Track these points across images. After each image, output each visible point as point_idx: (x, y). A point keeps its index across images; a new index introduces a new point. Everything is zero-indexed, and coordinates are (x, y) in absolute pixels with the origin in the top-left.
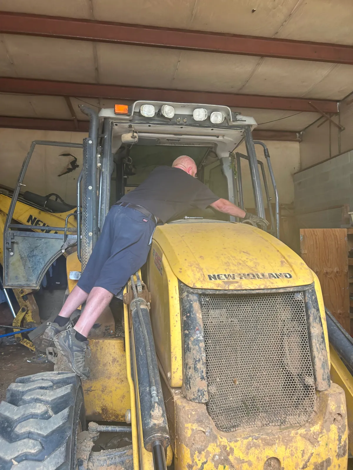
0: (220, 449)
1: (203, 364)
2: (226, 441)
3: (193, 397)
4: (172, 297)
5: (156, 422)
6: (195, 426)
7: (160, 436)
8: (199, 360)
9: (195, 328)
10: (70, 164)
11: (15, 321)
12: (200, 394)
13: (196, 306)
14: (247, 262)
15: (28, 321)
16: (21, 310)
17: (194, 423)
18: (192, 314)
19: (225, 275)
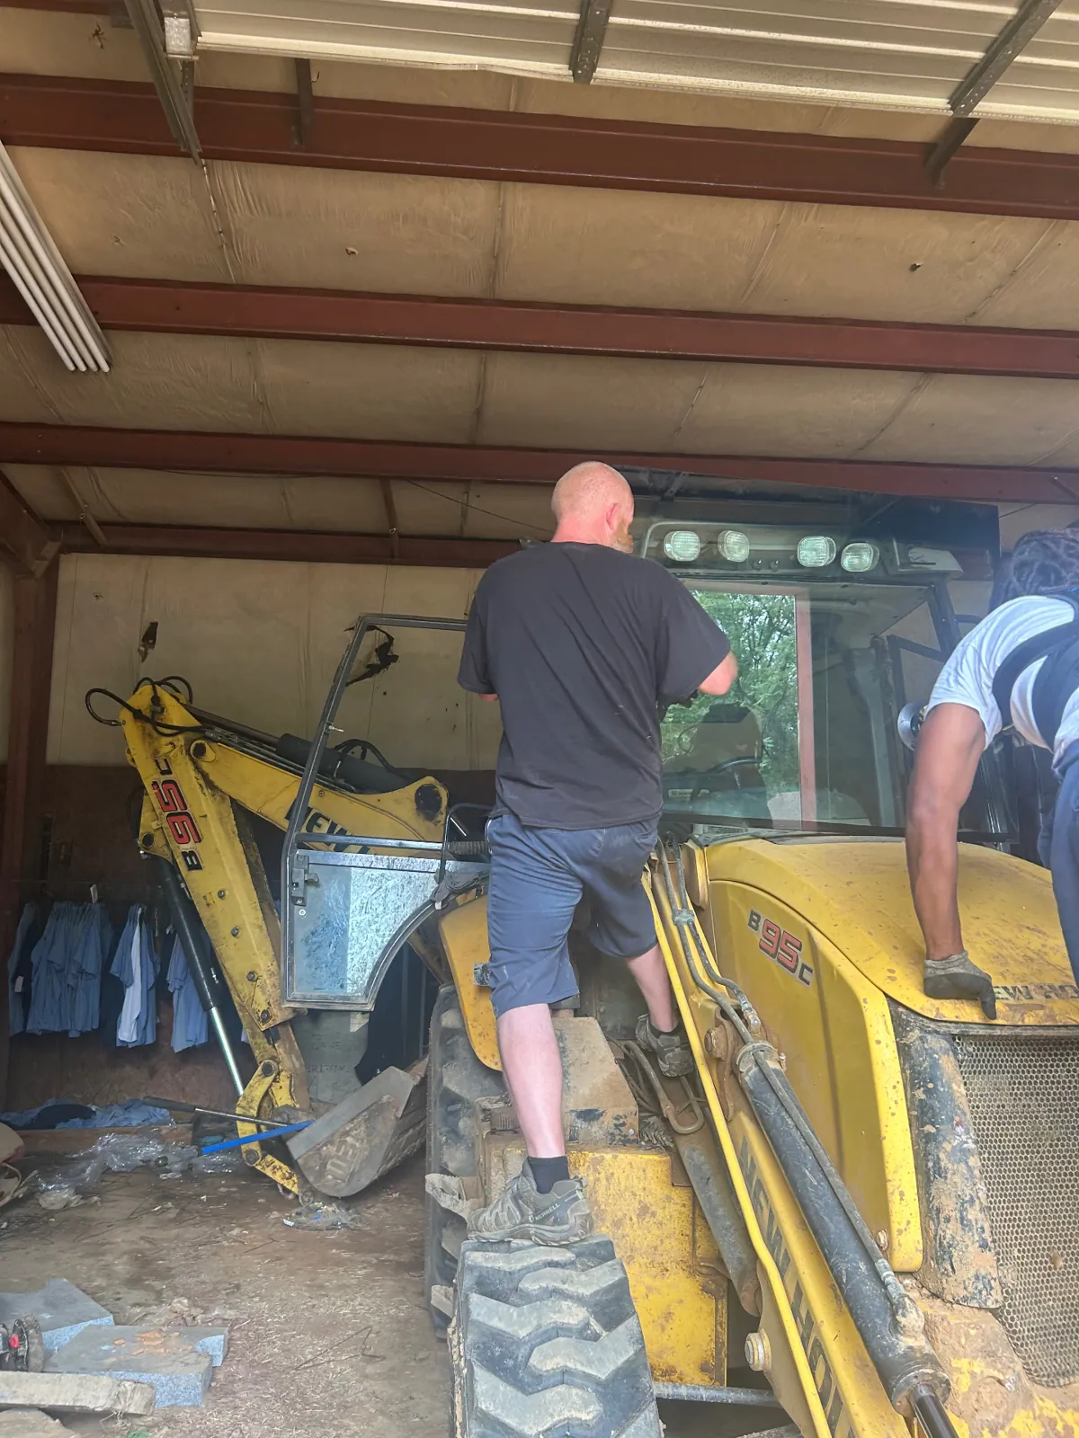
0: (1044, 1426)
1: (982, 1210)
2: (1055, 1408)
3: (963, 1293)
4: (878, 1042)
5: (911, 1342)
6: (979, 1367)
7: (931, 1375)
8: (972, 1201)
9: (953, 1119)
10: (375, 654)
11: (244, 1104)
12: (980, 1286)
13: (948, 1064)
14: (1046, 953)
15: (280, 1104)
16: (260, 1068)
17: (975, 1358)
18: (939, 1083)
19: (1005, 988)
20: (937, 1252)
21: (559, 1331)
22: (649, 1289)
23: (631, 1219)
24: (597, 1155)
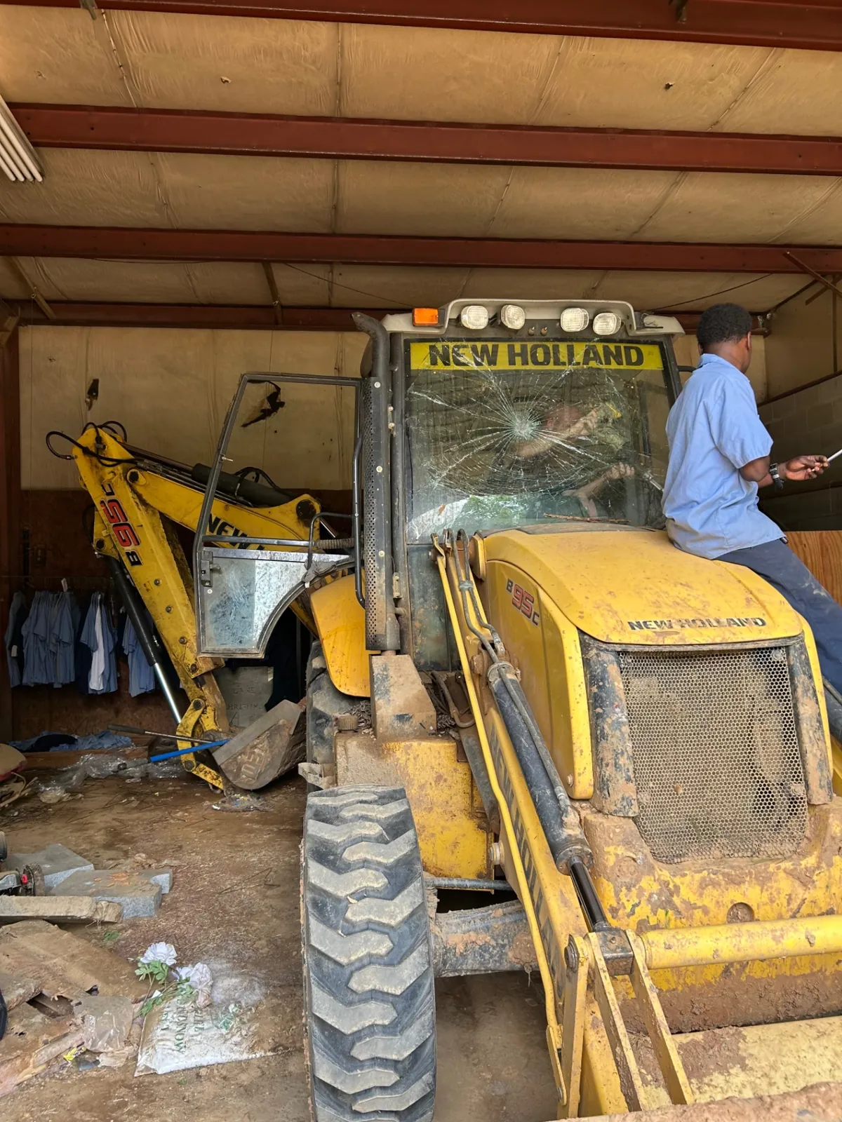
0: (660, 885)
1: (628, 758)
2: (668, 875)
3: (614, 808)
4: (570, 658)
5: (571, 832)
6: (621, 850)
7: (580, 850)
8: (622, 753)
9: (613, 704)
10: (266, 401)
11: (182, 729)
12: (625, 804)
13: (613, 670)
14: (689, 600)
15: (207, 728)
16: (192, 705)
17: (618, 845)
18: (606, 682)
19: (656, 622)
20: (601, 784)
21: (364, 838)
22: (443, 828)
23: (431, 784)
24: (407, 743)
